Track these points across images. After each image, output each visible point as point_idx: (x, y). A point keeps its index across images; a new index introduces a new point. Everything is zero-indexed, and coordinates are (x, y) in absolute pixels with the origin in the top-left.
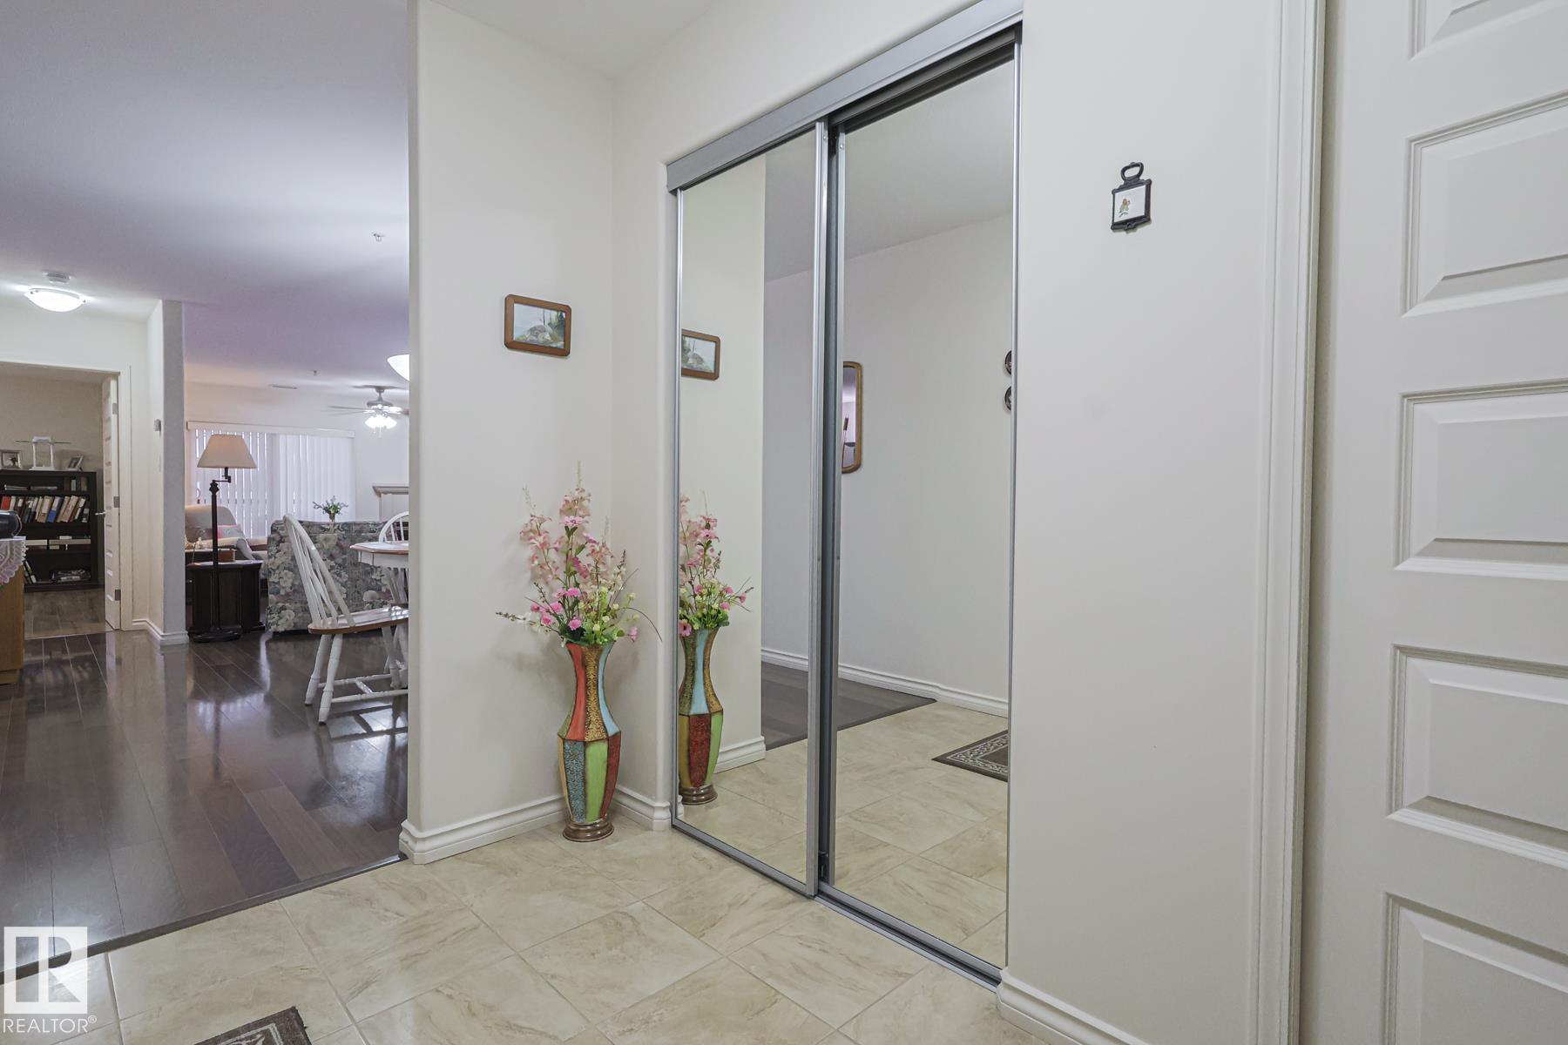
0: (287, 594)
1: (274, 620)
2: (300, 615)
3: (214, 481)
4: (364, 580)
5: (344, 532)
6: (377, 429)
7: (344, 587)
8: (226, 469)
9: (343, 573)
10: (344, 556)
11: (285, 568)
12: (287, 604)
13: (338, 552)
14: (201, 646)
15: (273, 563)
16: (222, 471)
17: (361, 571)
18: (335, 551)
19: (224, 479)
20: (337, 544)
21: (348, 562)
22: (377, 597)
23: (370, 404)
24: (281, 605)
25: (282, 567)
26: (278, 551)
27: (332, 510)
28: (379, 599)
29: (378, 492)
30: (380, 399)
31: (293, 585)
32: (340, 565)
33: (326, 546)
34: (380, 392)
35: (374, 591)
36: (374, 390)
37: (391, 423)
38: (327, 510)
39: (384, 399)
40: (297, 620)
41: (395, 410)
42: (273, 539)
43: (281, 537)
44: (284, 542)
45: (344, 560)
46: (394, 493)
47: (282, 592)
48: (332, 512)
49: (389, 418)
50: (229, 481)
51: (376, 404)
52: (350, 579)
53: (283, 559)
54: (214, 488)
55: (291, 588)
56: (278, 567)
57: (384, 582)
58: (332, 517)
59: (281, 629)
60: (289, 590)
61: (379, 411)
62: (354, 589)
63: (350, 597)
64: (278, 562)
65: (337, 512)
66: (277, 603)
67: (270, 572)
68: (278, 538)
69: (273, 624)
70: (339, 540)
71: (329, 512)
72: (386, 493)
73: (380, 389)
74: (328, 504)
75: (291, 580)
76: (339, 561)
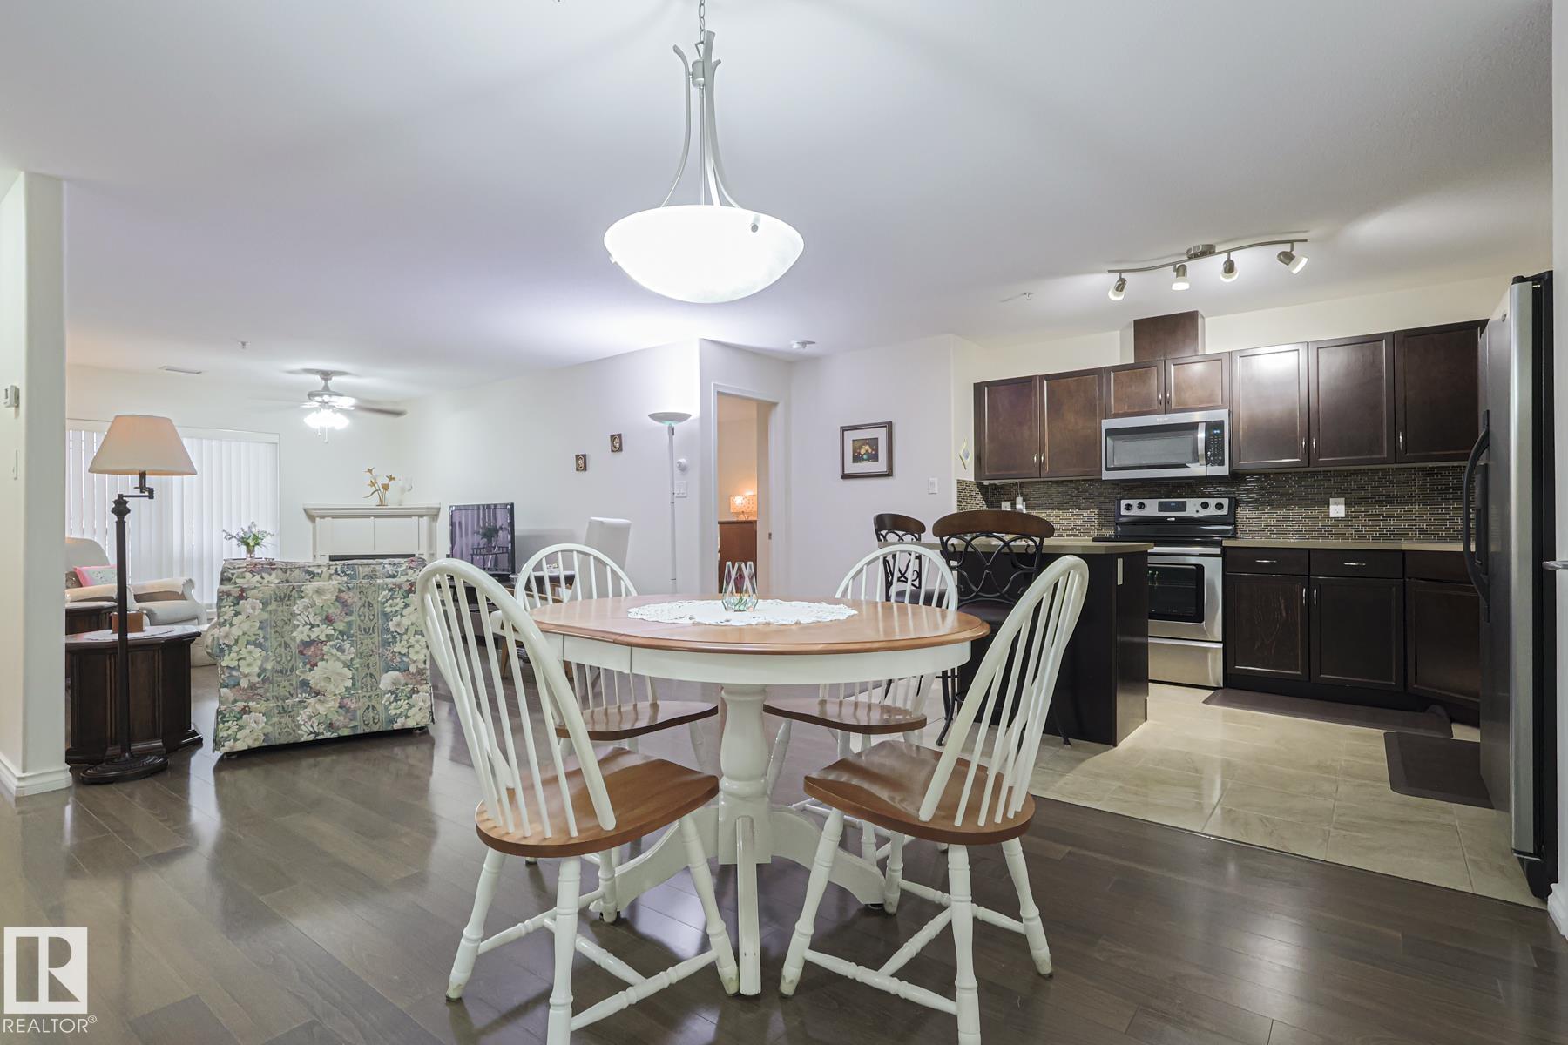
0: (252, 687)
1: (229, 732)
2: (275, 720)
3: (121, 496)
4: (381, 656)
5: (345, 579)
6: (323, 430)
7: (349, 667)
8: (143, 475)
9: (347, 646)
10: (349, 618)
11: (248, 643)
12: (251, 704)
13: (338, 611)
14: (97, 791)
15: (227, 636)
16: (134, 480)
17: (376, 641)
18: (334, 611)
19: (137, 492)
20: (338, 599)
21: (354, 627)
22: (403, 682)
23: (311, 395)
24: (240, 704)
25: (242, 641)
26: (237, 614)
27: (250, 542)
28: (406, 684)
29: (311, 516)
30: (326, 388)
31: (263, 670)
32: (342, 633)
33: (319, 601)
34: (326, 380)
35: (397, 673)
36: (317, 378)
37: (341, 423)
38: (244, 541)
39: (331, 389)
40: (269, 729)
41: (347, 402)
42: (228, 594)
43: (242, 590)
44: (246, 598)
45: (349, 624)
46: (334, 517)
47: (244, 683)
48: (252, 544)
49: (338, 414)
50: (151, 496)
51: (321, 395)
52: (360, 655)
53: (245, 627)
54: (121, 508)
55: (259, 676)
56: (237, 641)
57: (413, 656)
58: (250, 551)
59: (241, 746)
60: (255, 679)
61: (324, 404)
62: (366, 670)
63: (358, 684)
64: (236, 632)
65: (258, 544)
66: (235, 701)
67: (222, 651)
68: (236, 592)
69: (227, 739)
70: (341, 591)
71: (247, 545)
72: (322, 517)
73: (326, 375)
74: (245, 533)
75: (259, 663)
76: (341, 626)
